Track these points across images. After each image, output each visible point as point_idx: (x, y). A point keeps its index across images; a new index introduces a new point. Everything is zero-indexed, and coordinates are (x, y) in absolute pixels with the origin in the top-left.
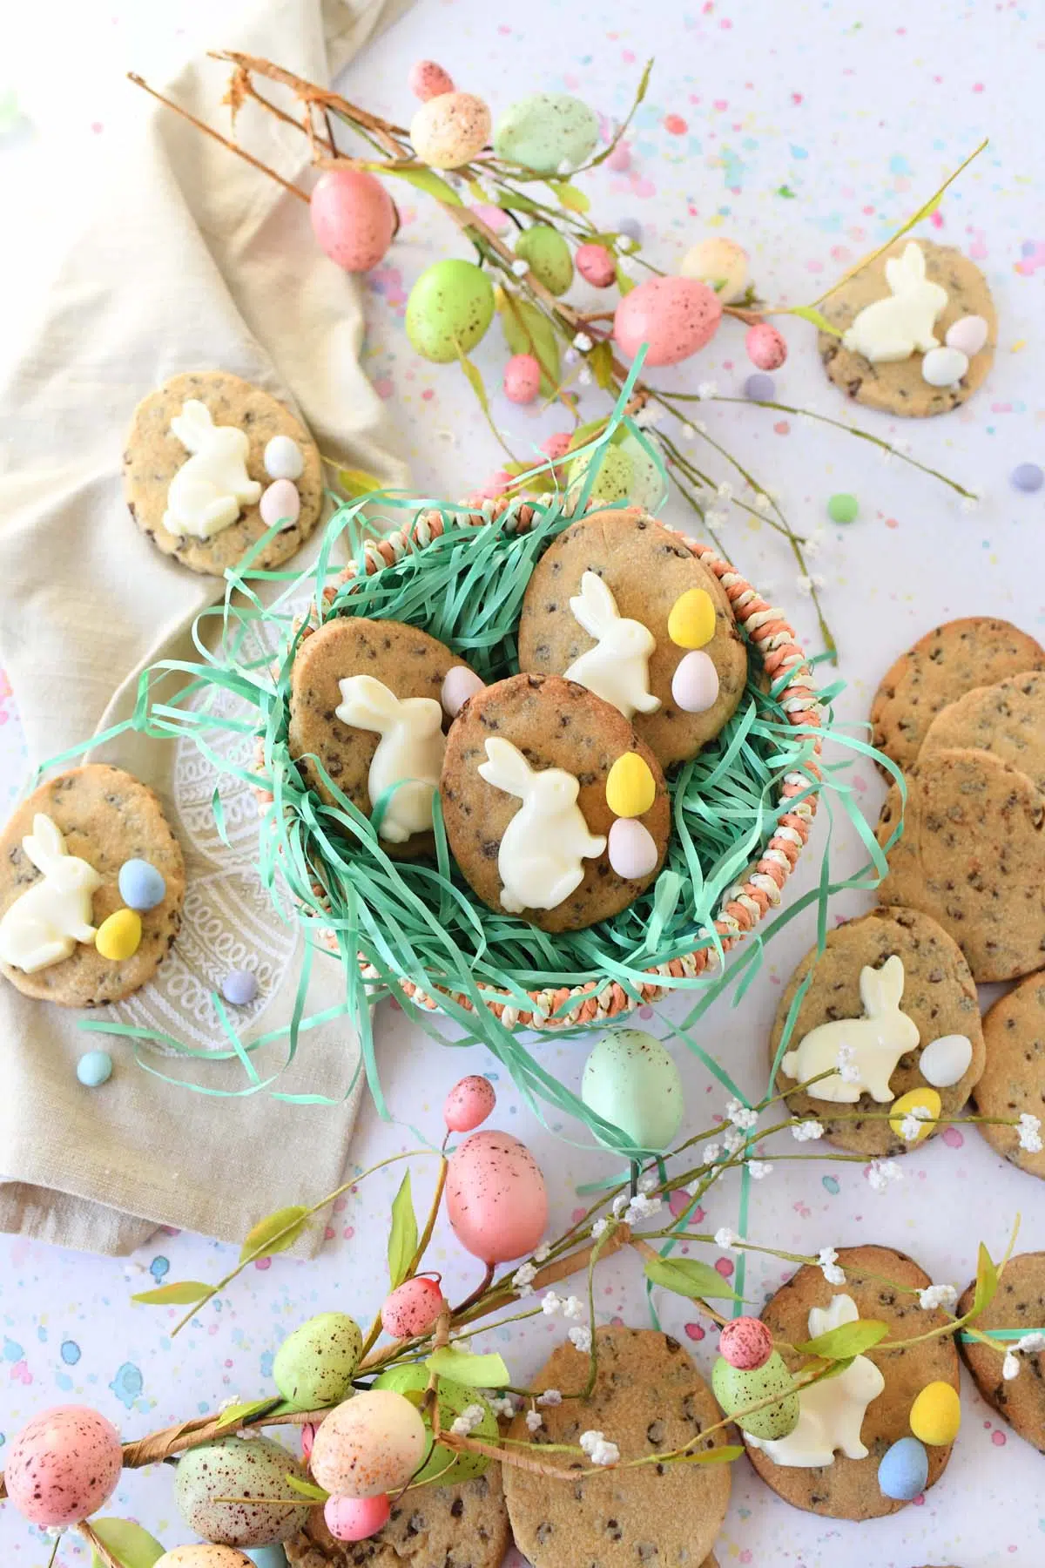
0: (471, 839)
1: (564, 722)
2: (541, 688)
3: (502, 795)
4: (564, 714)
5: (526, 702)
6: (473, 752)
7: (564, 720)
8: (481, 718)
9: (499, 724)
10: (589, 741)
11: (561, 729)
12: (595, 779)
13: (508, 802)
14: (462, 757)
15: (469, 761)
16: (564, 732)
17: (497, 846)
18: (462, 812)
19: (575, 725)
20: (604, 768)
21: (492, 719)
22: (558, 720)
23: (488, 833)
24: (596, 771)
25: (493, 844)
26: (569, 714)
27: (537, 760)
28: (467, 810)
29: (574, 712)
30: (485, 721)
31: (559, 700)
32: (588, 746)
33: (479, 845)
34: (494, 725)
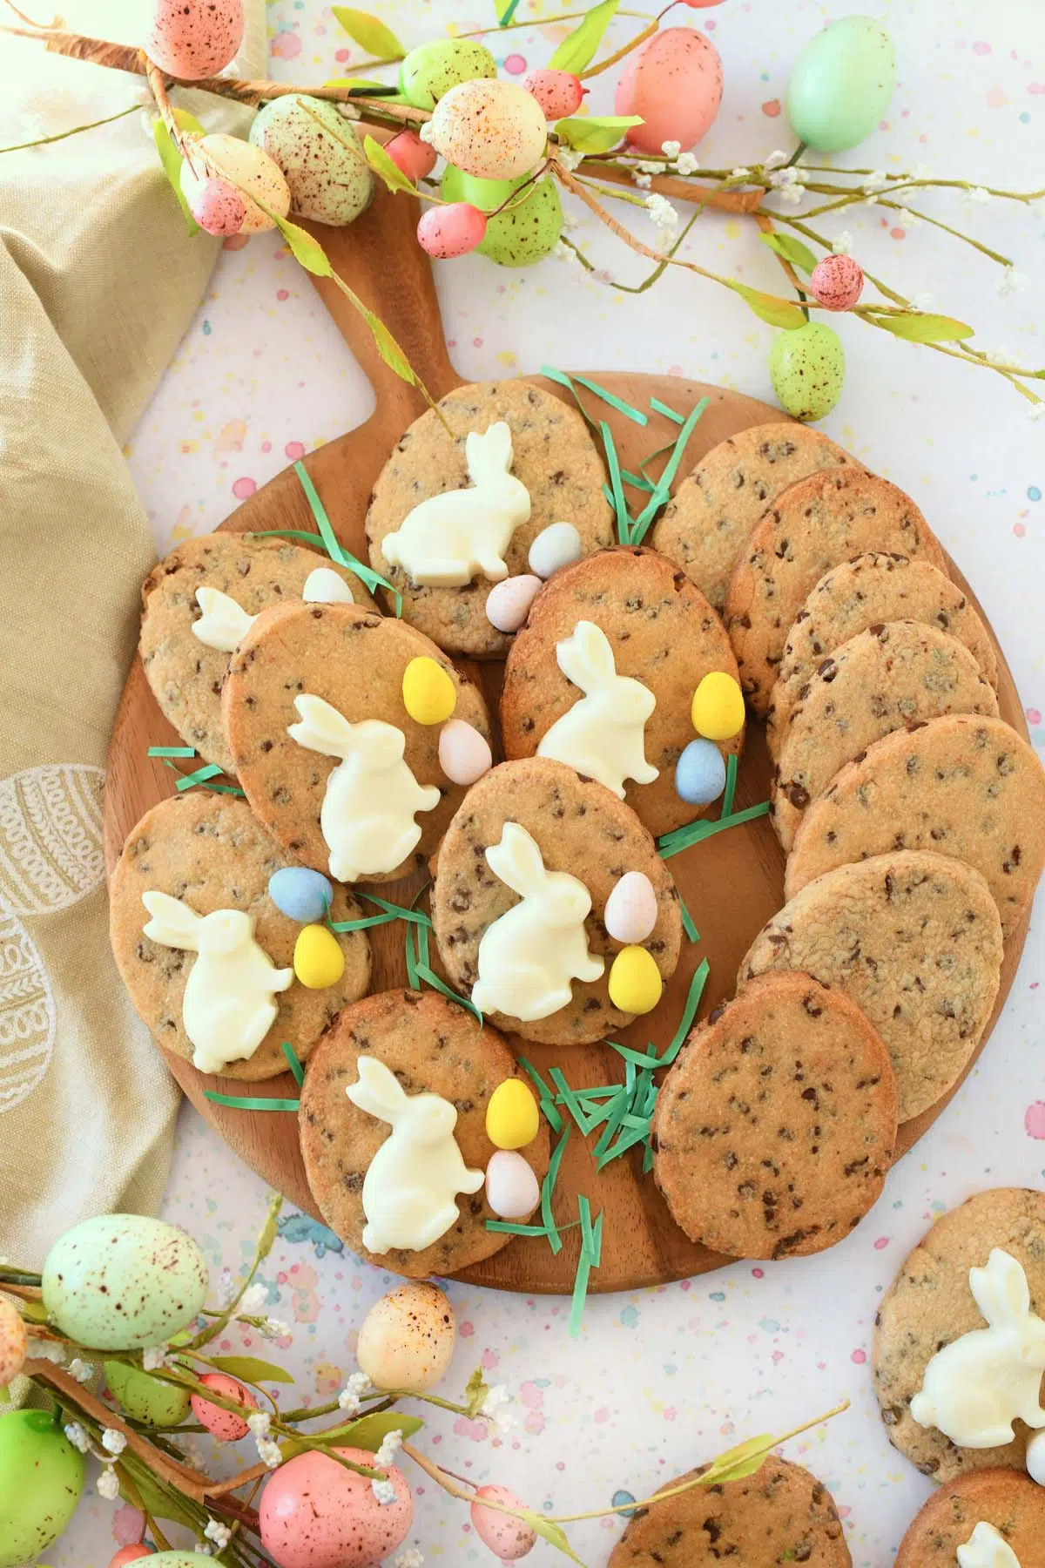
0: (332, 1169)
1: (442, 1043)
2: (419, 1005)
3: (370, 1120)
4: (442, 1036)
5: (402, 1018)
6: (341, 1072)
7: (441, 1040)
8: (352, 1035)
9: (370, 1041)
10: (467, 1064)
11: (438, 1050)
12: (471, 1106)
13: (375, 1127)
14: (328, 1077)
15: (336, 1082)
16: (441, 1054)
17: (362, 1177)
18: (324, 1138)
19: (453, 1046)
20: (482, 1095)
21: (363, 1037)
22: (436, 1040)
23: (352, 1162)
24: (474, 1097)
25: (357, 1175)
26: (448, 1034)
27: (411, 1085)
28: (330, 1137)
29: (452, 1033)
30: (355, 1038)
31: (437, 1019)
32: (467, 1070)
33: (341, 1176)
34: (365, 1043)
